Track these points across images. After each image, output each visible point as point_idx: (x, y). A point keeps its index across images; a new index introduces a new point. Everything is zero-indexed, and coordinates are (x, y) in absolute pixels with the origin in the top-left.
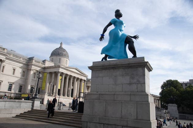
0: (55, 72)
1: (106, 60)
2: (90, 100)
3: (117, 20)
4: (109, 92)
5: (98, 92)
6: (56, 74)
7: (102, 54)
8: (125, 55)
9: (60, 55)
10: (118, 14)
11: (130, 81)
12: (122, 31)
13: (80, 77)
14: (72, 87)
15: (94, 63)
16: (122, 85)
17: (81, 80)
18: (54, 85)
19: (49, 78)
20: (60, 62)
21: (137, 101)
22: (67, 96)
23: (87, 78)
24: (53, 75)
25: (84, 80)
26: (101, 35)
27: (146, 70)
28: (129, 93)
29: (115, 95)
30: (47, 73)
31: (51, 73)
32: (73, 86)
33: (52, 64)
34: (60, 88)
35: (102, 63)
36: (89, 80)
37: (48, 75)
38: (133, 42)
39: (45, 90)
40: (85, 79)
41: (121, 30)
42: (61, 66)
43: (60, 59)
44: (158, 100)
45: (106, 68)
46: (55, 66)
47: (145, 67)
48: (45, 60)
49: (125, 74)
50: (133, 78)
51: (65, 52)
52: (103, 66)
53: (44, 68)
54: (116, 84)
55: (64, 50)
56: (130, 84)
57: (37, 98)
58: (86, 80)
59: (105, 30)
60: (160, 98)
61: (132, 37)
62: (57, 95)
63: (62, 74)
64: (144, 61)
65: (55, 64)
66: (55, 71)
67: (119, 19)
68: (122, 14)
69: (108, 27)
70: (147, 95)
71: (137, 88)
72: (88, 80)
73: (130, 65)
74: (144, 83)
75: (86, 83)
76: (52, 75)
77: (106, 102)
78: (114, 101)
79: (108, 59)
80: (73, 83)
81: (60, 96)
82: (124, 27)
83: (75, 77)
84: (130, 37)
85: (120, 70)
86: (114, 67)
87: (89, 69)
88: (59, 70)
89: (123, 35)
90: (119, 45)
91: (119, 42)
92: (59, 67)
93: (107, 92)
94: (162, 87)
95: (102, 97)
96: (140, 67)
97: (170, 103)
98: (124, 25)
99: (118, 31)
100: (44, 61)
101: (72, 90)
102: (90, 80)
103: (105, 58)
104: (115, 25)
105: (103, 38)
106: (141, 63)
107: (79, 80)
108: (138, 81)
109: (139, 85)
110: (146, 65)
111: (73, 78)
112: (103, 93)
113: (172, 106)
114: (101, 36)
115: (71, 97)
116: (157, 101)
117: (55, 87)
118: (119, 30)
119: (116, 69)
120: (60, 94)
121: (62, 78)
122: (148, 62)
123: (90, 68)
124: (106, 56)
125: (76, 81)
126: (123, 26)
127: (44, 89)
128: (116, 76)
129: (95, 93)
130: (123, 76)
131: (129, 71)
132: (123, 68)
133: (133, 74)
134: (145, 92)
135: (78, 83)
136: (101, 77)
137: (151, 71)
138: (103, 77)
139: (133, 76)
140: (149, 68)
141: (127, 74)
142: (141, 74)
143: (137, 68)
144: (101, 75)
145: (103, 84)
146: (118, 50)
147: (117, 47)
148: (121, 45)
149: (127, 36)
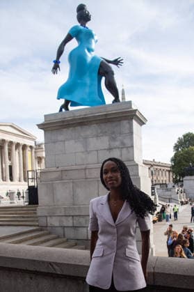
1: (67, 109)
2: (47, 182)
3: (82, 28)
4: (76, 165)
5: (58, 167)
7: (59, 99)
10: (83, 16)
11: (109, 144)
13: (22, 141)
14: (8, 163)
16: (96, 151)
17: (24, 147)
22: (3, 180)
23: (35, 142)
25: (31, 147)
27: (135, 123)
29: (87, 170)
32: (10, 160)
35: (60, 117)
36: (39, 145)
38: (112, 73)
40: (32, 143)
41: (90, 50)
44: (169, 171)
45: (69, 124)
47: (132, 119)
49: (101, 132)
50: (114, 139)
52: (63, 122)
56: (110, 149)
58: (33, 145)
59: (60, 52)
60: (173, 167)
61: (109, 62)
64: (131, 108)
67: (85, 27)
68: (90, 14)
69: (64, 45)
71: (121, 156)
73: (108, 117)
74: (132, 146)
75: (35, 152)
77: (73, 182)
78: (86, 179)
79: (71, 108)
80: (9, 154)
82: (96, 41)
83: (11, 143)
85: (93, 126)
86: (81, 122)
87: (39, 128)
89: (94, 59)
91: (88, 74)
93: (73, 165)
94: (176, 147)
95: (66, 175)
96: (125, 119)
97: (187, 175)
98: (96, 38)
101: (11, 167)
102: (42, 144)
103: (65, 106)
104: (78, 39)
105: (58, 67)
106: (126, 112)
107: (21, 147)
108: (123, 143)
110: (134, 115)
111: (8, 146)
112: (66, 168)
113: (191, 180)
115: (9, 180)
116: (167, 173)
118: (86, 51)
119: (85, 125)
122: (137, 110)
123: (41, 126)
124: (67, 102)
125: (16, 149)
126: (93, 41)
128: (86, 138)
129: (54, 169)
130: (97, 136)
131: (108, 127)
132: (97, 124)
133: (114, 133)
134: (133, 160)
135: (19, 153)
136: (61, 141)
137: (144, 123)
138: (64, 141)
139: (113, 136)
140: (140, 120)
141: (104, 133)
142: (127, 131)
143: (120, 121)
144: (61, 138)
145: (65, 154)
146: (87, 90)
147: (85, 85)
148: (92, 80)
149: (102, 62)
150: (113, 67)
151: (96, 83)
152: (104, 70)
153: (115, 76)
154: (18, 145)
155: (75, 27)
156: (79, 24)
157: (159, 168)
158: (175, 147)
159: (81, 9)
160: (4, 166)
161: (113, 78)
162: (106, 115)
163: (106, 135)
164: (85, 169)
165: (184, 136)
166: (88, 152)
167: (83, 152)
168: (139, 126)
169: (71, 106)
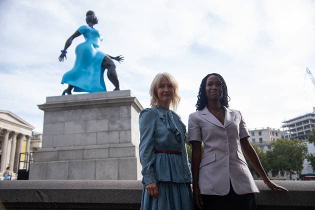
1: (70, 93)
2: (41, 163)
3: (90, 28)
4: (74, 146)
5: (55, 148)
7: (62, 83)
8: (101, 87)
10: (91, 19)
11: (108, 127)
12: (98, 47)
13: (17, 130)
15: (48, 98)
16: (95, 134)
17: (20, 136)
21: (119, 157)
23: (33, 133)
25: (27, 137)
26: (62, 51)
27: (133, 109)
28: (107, 146)
29: (85, 151)
35: (62, 99)
38: (114, 67)
40: (29, 133)
41: (95, 46)
45: (71, 107)
47: (131, 105)
49: (101, 116)
50: (113, 122)
52: (65, 104)
54: (86, 133)
56: (109, 132)
59: (68, 44)
61: (113, 58)
64: (130, 95)
67: (92, 27)
68: (98, 19)
69: (72, 39)
70: (134, 147)
71: (119, 138)
72: (36, 137)
73: (109, 102)
74: (130, 130)
77: (69, 163)
78: (83, 159)
79: (73, 93)
80: (1, 143)
82: (102, 40)
83: (5, 131)
84: (110, 58)
85: (94, 109)
86: (83, 106)
87: (39, 108)
89: (98, 53)
90: (91, 70)
91: (92, 64)
93: (70, 146)
95: (63, 156)
96: (124, 105)
98: (101, 37)
99: (91, 47)
102: (40, 135)
103: (68, 91)
104: (86, 36)
105: (65, 56)
106: (125, 99)
107: (16, 136)
108: (121, 126)
109: (123, 133)
110: (132, 102)
112: (63, 148)
114: (61, 53)
118: (92, 46)
119: (86, 108)
122: (135, 97)
123: (41, 107)
124: (71, 87)
125: (9, 138)
126: (99, 39)
128: (86, 120)
129: (51, 149)
130: (97, 119)
131: (108, 111)
132: (98, 108)
133: (113, 117)
134: (131, 142)
135: (12, 142)
136: (61, 122)
138: (64, 122)
139: (113, 119)
140: (137, 106)
141: (104, 117)
142: (126, 116)
143: (119, 106)
144: (61, 119)
145: (64, 134)
146: (91, 78)
147: (89, 73)
148: (96, 70)
149: (106, 57)
150: (115, 62)
151: (100, 73)
152: (107, 64)
153: (116, 69)
154: (12, 134)
155: (84, 27)
156: (88, 25)
159: (90, 14)
161: (115, 70)
162: (107, 100)
163: (106, 119)
164: (84, 149)
166: (87, 134)
167: (82, 134)
168: (136, 112)
169: (74, 91)
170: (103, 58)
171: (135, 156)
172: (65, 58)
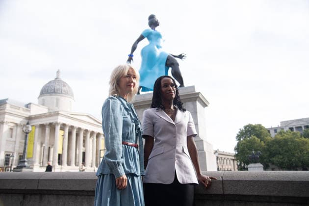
0: (51, 124)
1: (138, 94)
3: (152, 31)
6: (52, 126)
9: (58, 93)
12: (161, 47)
13: (97, 130)
14: (82, 149)
17: (98, 135)
18: (49, 148)
19: (39, 135)
20: (57, 105)
22: (76, 165)
24: (48, 130)
26: (129, 55)
27: (197, 103)
30: (36, 126)
31: (43, 127)
32: (84, 146)
33: (44, 110)
34: (61, 153)
37: (37, 130)
38: (178, 65)
39: (32, 158)
41: (158, 47)
42: (60, 113)
43: (58, 100)
44: (233, 160)
46: (50, 113)
47: (196, 100)
48: (30, 104)
51: (67, 87)
53: (30, 119)
55: (64, 84)
57: (25, 167)
60: (236, 156)
61: (175, 57)
62: (57, 164)
63: (63, 126)
64: (194, 91)
65: (49, 109)
66: (51, 122)
67: (155, 30)
68: (159, 21)
69: (138, 43)
70: (202, 141)
76: (45, 130)
79: (141, 93)
80: (84, 141)
81: (62, 166)
82: (164, 41)
83: (86, 131)
84: (173, 57)
88: (57, 119)
89: (162, 54)
90: (156, 70)
91: (157, 65)
92: (57, 114)
94: (239, 137)
96: (189, 101)
97: (251, 163)
99: (154, 48)
100: (28, 106)
101: (84, 154)
104: (149, 39)
105: (132, 59)
106: (190, 95)
107: (95, 136)
110: (197, 97)
111: (84, 133)
113: (255, 167)
114: (128, 57)
116: (232, 162)
117: (52, 150)
118: (156, 47)
120: (62, 161)
121: (64, 133)
122: (199, 93)
125: (90, 137)
126: (161, 40)
127: (31, 156)
134: (199, 136)
135: (93, 141)
137: (207, 106)
140: (203, 101)
149: (169, 56)
150: (178, 60)
151: (164, 72)
153: (179, 67)
154: (92, 133)
155: (147, 30)
157: (223, 157)
158: (237, 137)
159: (152, 18)
160: (78, 153)
161: (178, 68)
165: (245, 127)
168: (202, 107)
169: (142, 91)
170: (166, 58)
171: (203, 150)
172: (132, 61)
